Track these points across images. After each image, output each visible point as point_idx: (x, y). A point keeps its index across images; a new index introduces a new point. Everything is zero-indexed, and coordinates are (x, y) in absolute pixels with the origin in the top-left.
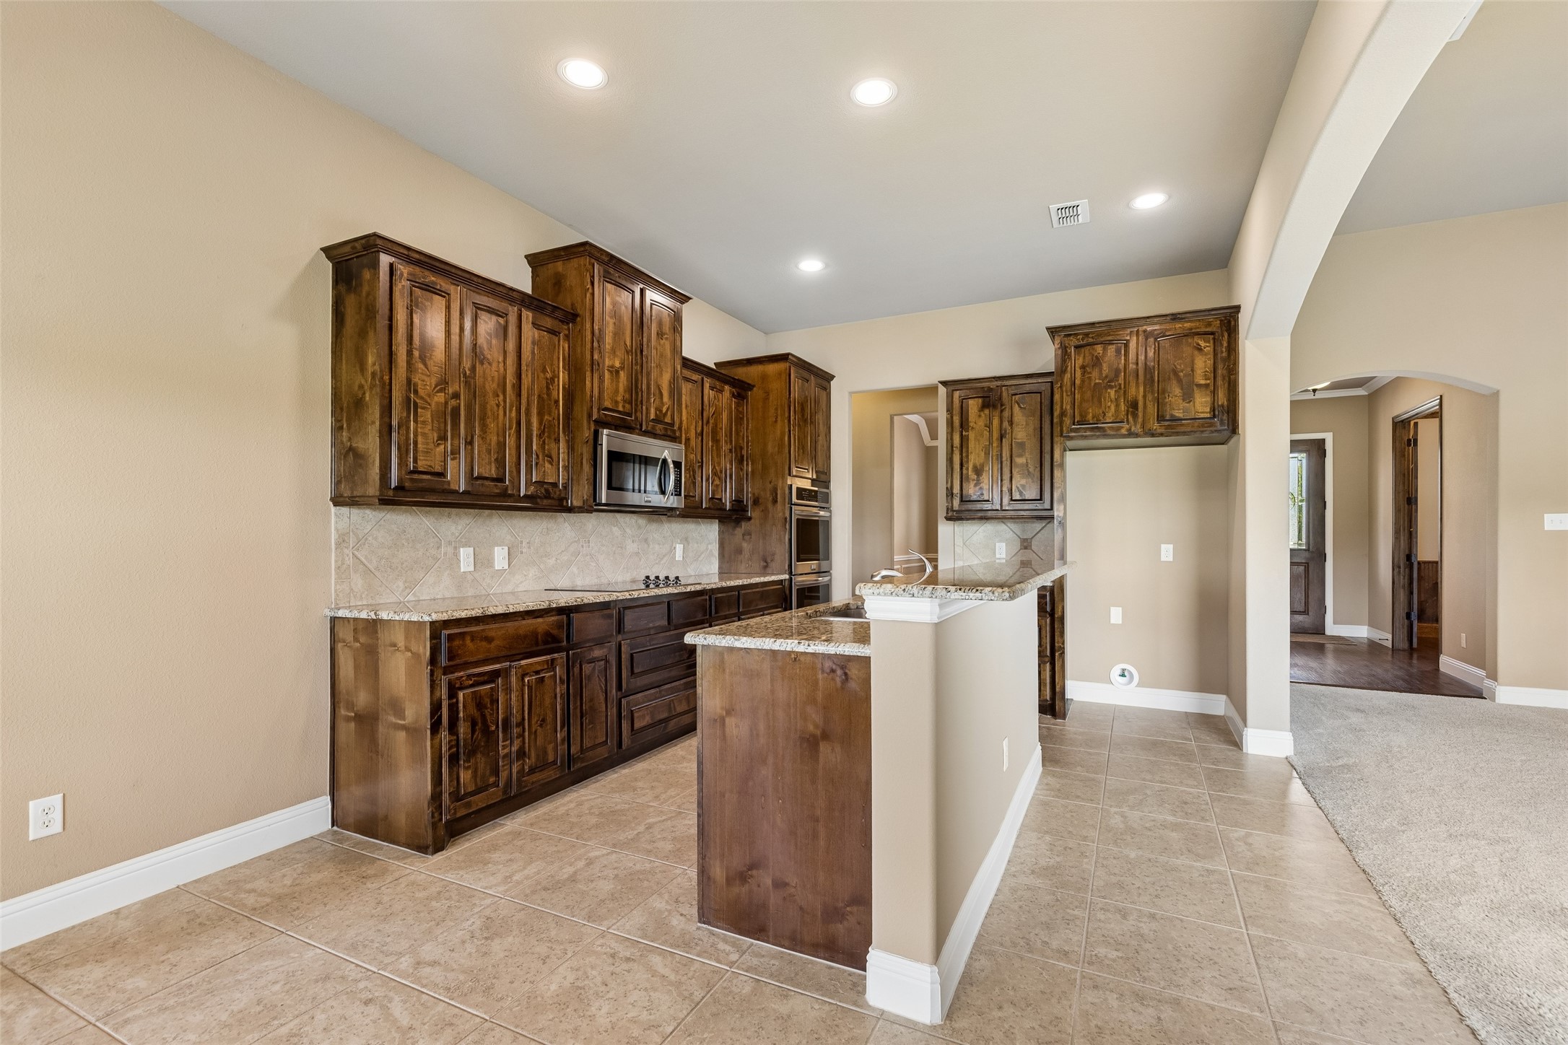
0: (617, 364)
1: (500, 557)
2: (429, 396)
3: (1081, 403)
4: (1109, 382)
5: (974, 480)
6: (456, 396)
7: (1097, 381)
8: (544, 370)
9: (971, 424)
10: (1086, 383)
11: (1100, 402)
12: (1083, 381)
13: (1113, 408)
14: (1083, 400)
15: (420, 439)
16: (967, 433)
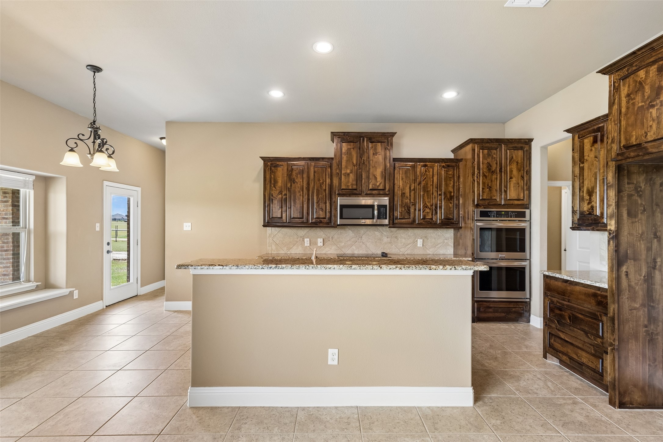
0: (348, 171)
1: (320, 242)
2: (276, 196)
3: (626, 128)
4: (650, 102)
6: (286, 195)
7: (640, 105)
8: (319, 180)
9: (586, 158)
10: (630, 109)
11: (643, 124)
12: (628, 108)
13: (654, 127)
14: (627, 125)
15: (274, 209)
16: (583, 165)
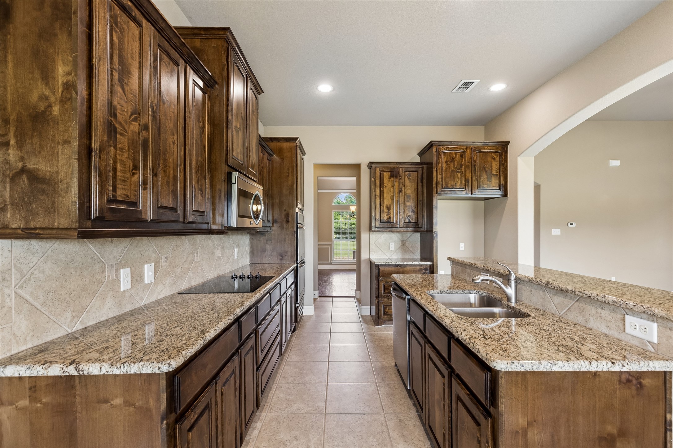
0: (238, 126)
2: (126, 122)
3: (446, 178)
4: (457, 170)
5: (386, 212)
6: (146, 129)
7: (453, 169)
8: (199, 120)
9: (385, 185)
10: (448, 169)
11: (454, 178)
12: (447, 168)
13: (459, 182)
14: (446, 177)
15: (119, 167)
16: (383, 189)
